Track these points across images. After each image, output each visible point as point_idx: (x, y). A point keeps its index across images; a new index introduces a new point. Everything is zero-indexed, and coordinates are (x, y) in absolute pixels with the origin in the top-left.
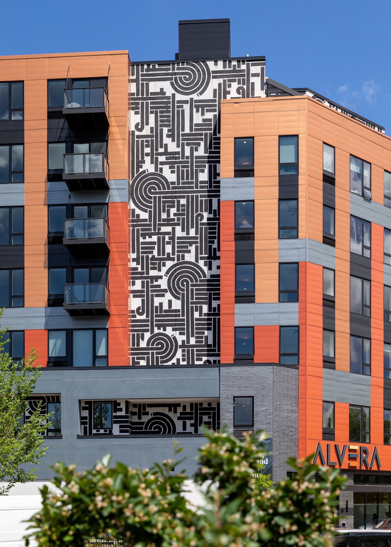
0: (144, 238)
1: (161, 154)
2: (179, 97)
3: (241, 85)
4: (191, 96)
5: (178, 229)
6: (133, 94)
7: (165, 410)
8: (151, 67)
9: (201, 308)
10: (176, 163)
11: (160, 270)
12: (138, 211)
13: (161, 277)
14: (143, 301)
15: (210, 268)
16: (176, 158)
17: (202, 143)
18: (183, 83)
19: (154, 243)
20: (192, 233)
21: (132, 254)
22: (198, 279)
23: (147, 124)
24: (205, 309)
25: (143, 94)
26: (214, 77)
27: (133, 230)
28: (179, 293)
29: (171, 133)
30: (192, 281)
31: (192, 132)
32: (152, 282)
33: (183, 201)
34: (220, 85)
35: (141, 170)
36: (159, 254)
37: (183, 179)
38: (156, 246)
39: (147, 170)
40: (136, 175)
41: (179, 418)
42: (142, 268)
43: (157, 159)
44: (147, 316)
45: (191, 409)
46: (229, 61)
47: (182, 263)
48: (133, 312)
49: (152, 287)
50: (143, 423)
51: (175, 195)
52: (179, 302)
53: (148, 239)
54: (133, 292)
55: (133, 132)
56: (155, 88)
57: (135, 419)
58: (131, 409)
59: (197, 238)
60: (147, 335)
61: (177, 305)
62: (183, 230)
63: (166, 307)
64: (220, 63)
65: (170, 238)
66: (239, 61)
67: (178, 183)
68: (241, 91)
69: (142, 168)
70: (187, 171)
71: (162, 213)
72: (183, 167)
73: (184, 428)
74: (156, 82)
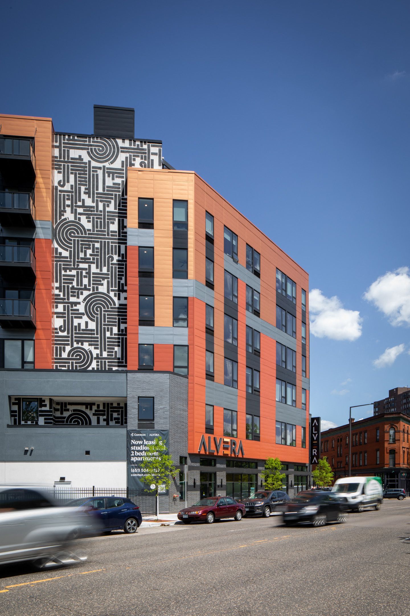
0: (66, 271)
1: (80, 207)
2: (94, 164)
3: (143, 160)
4: (104, 164)
5: (93, 266)
6: (56, 157)
7: (83, 408)
8: (71, 137)
9: (112, 329)
10: (91, 215)
11: (78, 297)
12: (60, 250)
13: (79, 303)
14: (64, 321)
15: (119, 299)
16: (91, 211)
17: (113, 202)
18: (98, 153)
19: (74, 276)
20: (105, 270)
21: (55, 283)
22: (110, 306)
23: (68, 182)
24: (115, 330)
25: (64, 158)
26: (122, 152)
27: (56, 265)
28: (94, 317)
29: (87, 191)
30: (104, 308)
31: (104, 192)
32: (72, 307)
33: (97, 245)
34: (127, 158)
35: (63, 218)
36: (78, 285)
37: (97, 227)
38: (75, 279)
39: (68, 218)
40: (58, 221)
41: (94, 414)
42: (64, 295)
43: (76, 210)
44: (68, 333)
45: (104, 407)
46: (133, 140)
47: (96, 293)
48: (56, 329)
49: (72, 310)
50: (64, 418)
51: (91, 239)
52: (94, 324)
53: (68, 273)
54: (56, 313)
55: (57, 187)
56: (75, 154)
57: (58, 414)
58: (54, 405)
59: (108, 275)
60: (68, 348)
61: (92, 325)
62: (97, 268)
63: (83, 327)
64: (127, 142)
65: (86, 273)
66: (141, 142)
67: (94, 231)
68: (143, 164)
69: (64, 216)
70: (101, 222)
71: (80, 253)
72: (97, 218)
73: (98, 422)
74: (76, 150)
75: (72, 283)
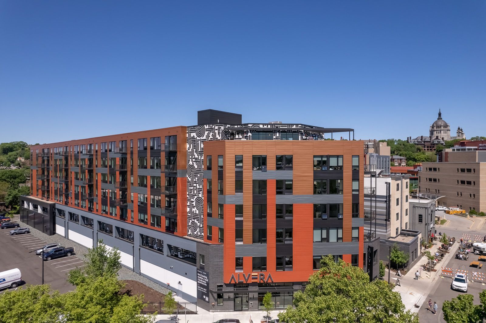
1: (194, 158)
2: (198, 138)
3: (213, 134)
4: (201, 138)
6: (187, 137)
8: (191, 128)
10: (197, 161)
11: (193, 199)
12: (189, 178)
13: (193, 202)
14: (190, 209)
18: (199, 133)
19: (192, 189)
20: (201, 187)
21: (187, 192)
23: (191, 148)
25: (189, 137)
26: (206, 131)
27: (188, 185)
28: (198, 208)
29: (196, 151)
30: (201, 204)
31: (201, 151)
33: (199, 175)
34: (208, 133)
35: (189, 164)
36: (193, 193)
37: (199, 167)
38: (193, 191)
39: (191, 163)
42: (190, 198)
43: (193, 160)
44: (191, 214)
46: (210, 125)
47: (199, 197)
48: (188, 212)
49: (192, 204)
51: (197, 173)
53: (191, 188)
54: (187, 205)
55: (187, 150)
56: (192, 135)
59: (202, 189)
60: (191, 221)
61: (197, 212)
62: (199, 186)
63: (195, 212)
64: (208, 126)
65: (196, 188)
67: (198, 169)
68: (213, 136)
71: (194, 179)
72: (199, 163)
74: (193, 133)
75: (191, 193)
